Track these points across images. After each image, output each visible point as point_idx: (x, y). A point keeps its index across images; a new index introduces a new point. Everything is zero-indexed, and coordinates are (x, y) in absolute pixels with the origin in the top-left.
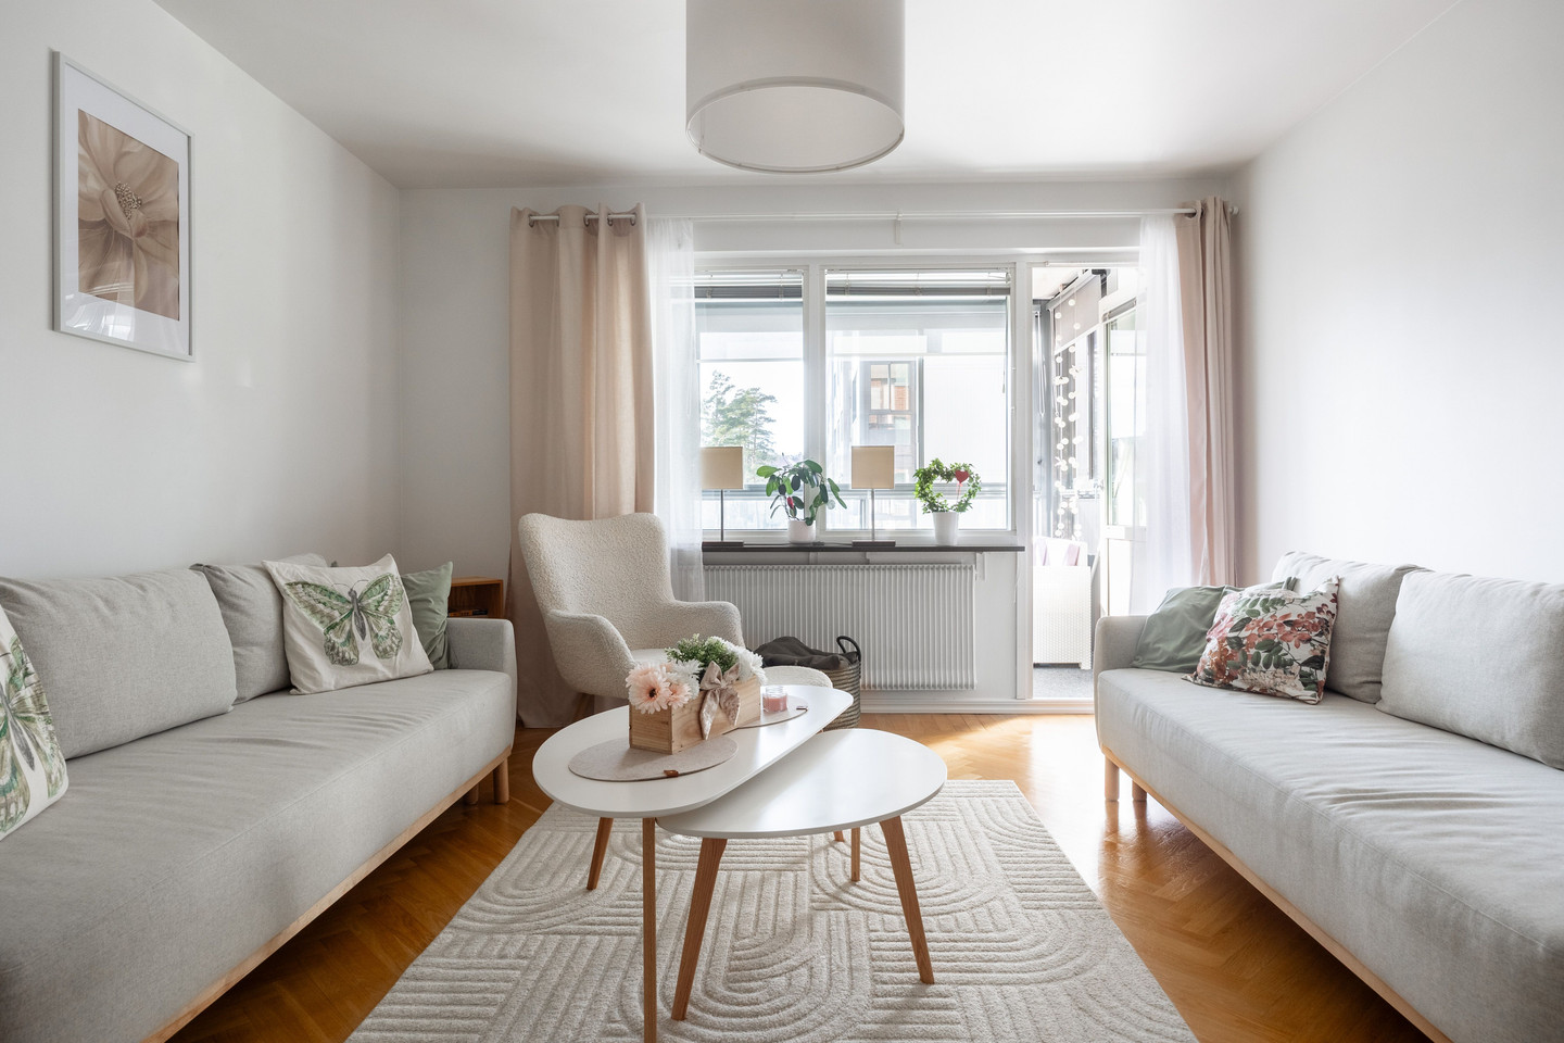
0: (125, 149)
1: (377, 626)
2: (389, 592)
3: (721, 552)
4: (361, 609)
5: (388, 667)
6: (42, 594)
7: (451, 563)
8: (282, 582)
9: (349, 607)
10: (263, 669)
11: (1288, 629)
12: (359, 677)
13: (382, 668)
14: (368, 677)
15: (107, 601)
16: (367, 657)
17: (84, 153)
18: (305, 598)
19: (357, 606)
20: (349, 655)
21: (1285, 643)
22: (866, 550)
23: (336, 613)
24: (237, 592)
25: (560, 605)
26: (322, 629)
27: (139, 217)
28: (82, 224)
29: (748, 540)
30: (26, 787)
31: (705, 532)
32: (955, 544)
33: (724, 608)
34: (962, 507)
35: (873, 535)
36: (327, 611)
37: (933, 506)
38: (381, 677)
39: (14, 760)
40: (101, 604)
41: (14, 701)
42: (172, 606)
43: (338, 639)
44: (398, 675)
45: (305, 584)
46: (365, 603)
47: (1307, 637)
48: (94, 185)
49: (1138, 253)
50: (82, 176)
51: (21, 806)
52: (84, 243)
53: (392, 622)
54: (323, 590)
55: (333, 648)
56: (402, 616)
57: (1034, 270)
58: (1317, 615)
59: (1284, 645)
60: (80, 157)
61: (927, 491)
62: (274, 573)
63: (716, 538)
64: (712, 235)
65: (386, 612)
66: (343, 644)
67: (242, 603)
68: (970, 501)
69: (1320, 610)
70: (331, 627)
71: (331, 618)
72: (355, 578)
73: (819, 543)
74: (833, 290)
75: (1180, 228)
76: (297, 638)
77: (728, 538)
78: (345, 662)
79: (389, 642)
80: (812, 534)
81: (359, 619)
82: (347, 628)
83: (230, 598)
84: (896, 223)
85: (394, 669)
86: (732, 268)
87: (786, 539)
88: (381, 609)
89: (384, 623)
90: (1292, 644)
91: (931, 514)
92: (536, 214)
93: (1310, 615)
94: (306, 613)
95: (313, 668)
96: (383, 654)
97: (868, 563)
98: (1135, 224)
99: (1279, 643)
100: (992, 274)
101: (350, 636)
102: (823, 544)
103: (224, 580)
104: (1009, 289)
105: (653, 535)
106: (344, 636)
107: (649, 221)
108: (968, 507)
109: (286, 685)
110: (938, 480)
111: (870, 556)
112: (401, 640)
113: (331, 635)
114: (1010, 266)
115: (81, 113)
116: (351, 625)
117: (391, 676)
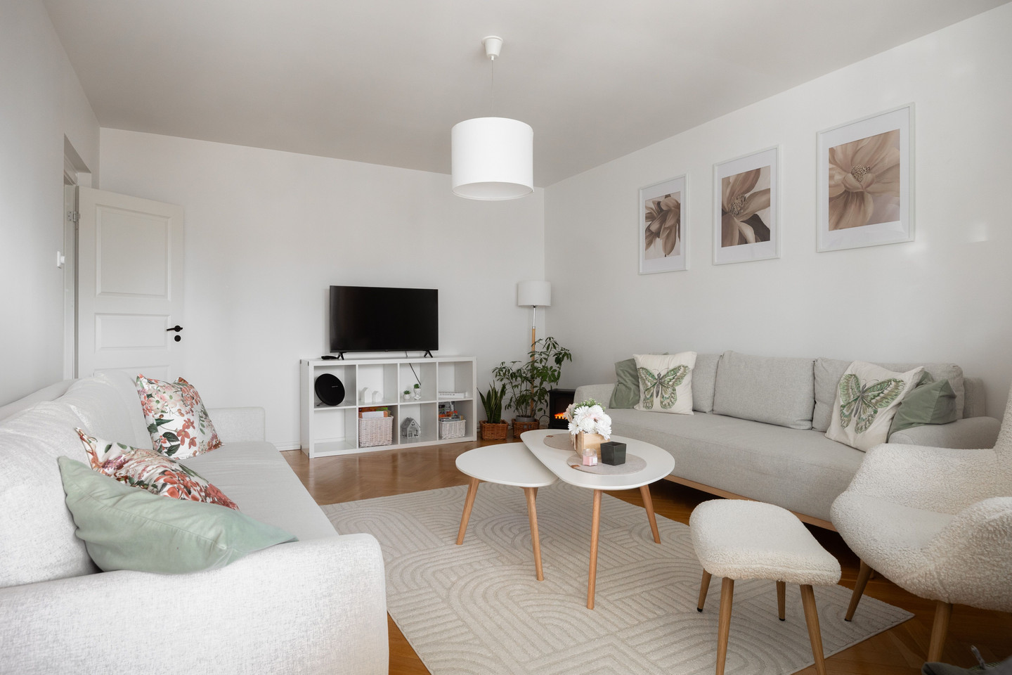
0: (860, 147)
9: (859, 394)
17: (832, 166)
19: (862, 395)
26: (842, 404)
27: (867, 179)
28: (831, 200)
30: (653, 401)
39: (652, 394)
43: (846, 411)
45: (855, 376)
46: (866, 394)
48: (839, 177)
50: (831, 178)
52: (832, 207)
53: (876, 411)
54: (857, 381)
55: (841, 416)
60: (830, 169)
66: (847, 416)
81: (860, 402)
88: (873, 401)
94: (842, 393)
96: (857, 430)
106: (850, 411)
112: (870, 425)
115: (831, 149)
116: (855, 405)
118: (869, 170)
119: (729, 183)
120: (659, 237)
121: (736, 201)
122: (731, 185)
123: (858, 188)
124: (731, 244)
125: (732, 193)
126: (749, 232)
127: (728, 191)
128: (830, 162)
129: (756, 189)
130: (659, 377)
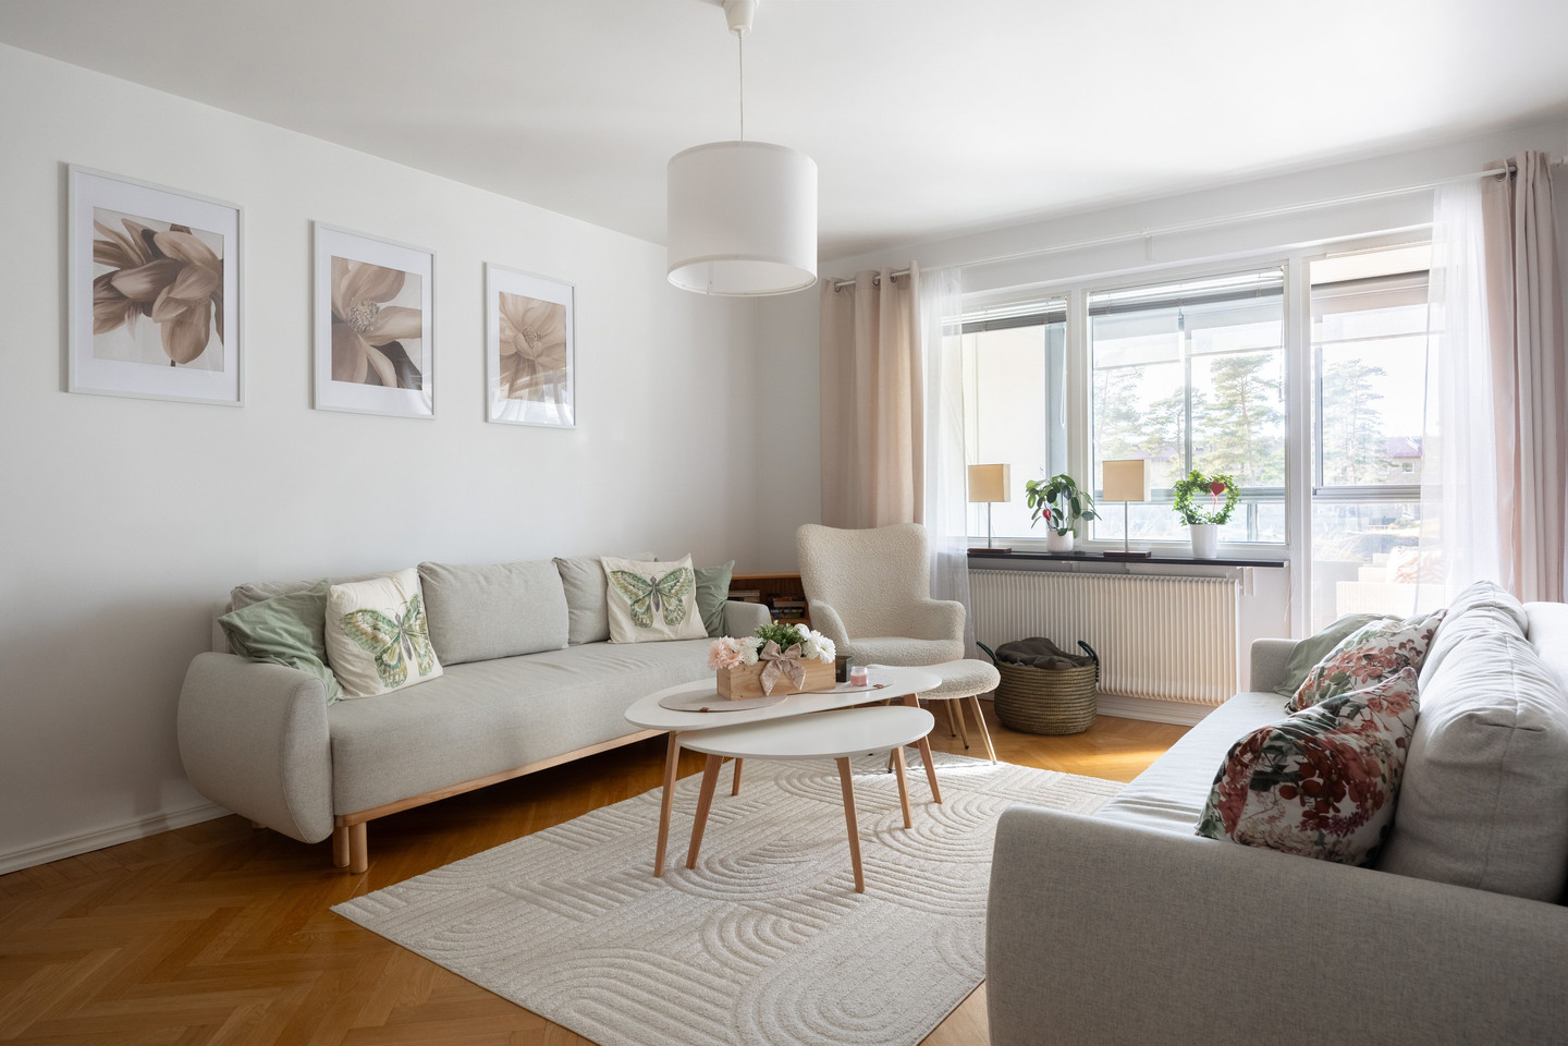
0: (530, 306)
1: (668, 603)
2: (681, 580)
3: (984, 558)
4: (658, 591)
5: (673, 631)
6: (450, 572)
7: (734, 562)
8: (608, 571)
9: (650, 589)
10: (591, 624)
11: (1364, 662)
12: (651, 636)
13: (668, 632)
14: (658, 637)
15: (486, 578)
16: (658, 623)
17: (503, 316)
18: (622, 581)
19: (655, 589)
20: (646, 620)
21: (1354, 677)
22: (1122, 560)
23: (641, 593)
24: (575, 576)
25: (819, 597)
26: (630, 602)
27: (539, 345)
28: (502, 358)
29: (1016, 547)
30: (405, 668)
31: (970, 539)
32: (1213, 556)
33: (951, 606)
34: (1221, 520)
35: (1126, 546)
36: (635, 590)
37: (1191, 519)
38: (666, 637)
39: (400, 654)
40: (482, 579)
41: (407, 626)
42: (526, 582)
43: (639, 609)
44: (678, 637)
45: (623, 572)
46: (661, 587)
47: (1378, 672)
48: (509, 333)
49: (1430, 230)
50: (502, 330)
51: (402, 677)
52: (503, 368)
53: (680, 601)
54: (634, 577)
55: (635, 615)
56: (689, 598)
57: (1312, 263)
58: (1397, 651)
59: (1352, 680)
60: (501, 319)
61: (1186, 503)
62: (605, 564)
63: (984, 545)
64: (977, 278)
65: (677, 594)
66: (643, 613)
67: (578, 582)
68: (1229, 514)
69: (1402, 645)
70: (637, 602)
71: (637, 595)
72: (658, 570)
73: (1080, 553)
74: (1094, 312)
75: (1485, 193)
76: (613, 607)
77: (996, 545)
78: (643, 625)
79: (675, 614)
80: (1069, 542)
81: (656, 596)
82: (647, 603)
83: (574, 581)
84: (1148, 241)
85: (676, 632)
86: (996, 303)
87: (1043, 548)
88: (673, 591)
89: (674, 602)
90: (1359, 679)
91: (1189, 526)
92: (841, 281)
93: (1391, 650)
94: (620, 592)
95: (621, 628)
96: (670, 622)
97: (1128, 573)
98: (1429, 197)
99: (1349, 676)
100: (1262, 275)
101: (649, 608)
102: (1084, 553)
103: (568, 568)
104: (1282, 288)
105: (914, 543)
106: (645, 608)
107: (921, 274)
108: (1228, 520)
109: (606, 638)
110: (1196, 491)
111: (1130, 566)
112: (684, 614)
113: (636, 607)
114: (1282, 262)
115: (501, 293)
116: (650, 601)
117: (674, 638)
118: (540, 338)
119: (345, 271)
120: (148, 313)
121: (360, 308)
122: (351, 275)
123: (529, 355)
124: (351, 380)
125: (352, 290)
126: (386, 367)
127: (344, 283)
128: (501, 310)
129: (398, 301)
130: (399, 621)
